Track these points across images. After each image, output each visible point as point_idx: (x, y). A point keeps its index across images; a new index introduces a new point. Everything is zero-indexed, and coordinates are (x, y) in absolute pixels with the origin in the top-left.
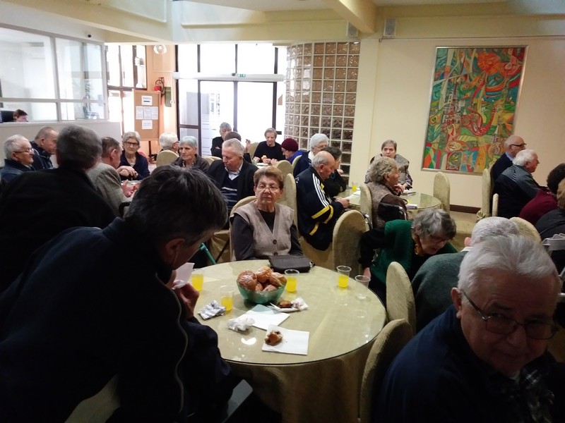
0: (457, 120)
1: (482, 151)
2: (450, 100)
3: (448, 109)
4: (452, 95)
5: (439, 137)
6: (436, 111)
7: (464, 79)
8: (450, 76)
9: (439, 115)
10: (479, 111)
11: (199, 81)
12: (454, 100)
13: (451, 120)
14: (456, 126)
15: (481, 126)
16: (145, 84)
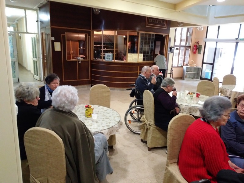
11: (217, 42)
16: (190, 44)
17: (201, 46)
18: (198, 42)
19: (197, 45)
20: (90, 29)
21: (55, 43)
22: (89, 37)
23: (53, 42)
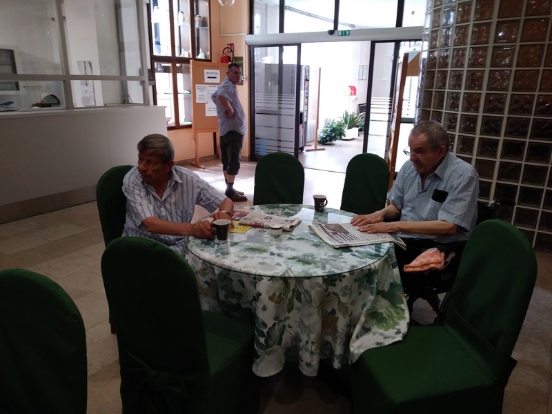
16: (209, 53)
17: (241, 58)
18: (231, 47)
19: (229, 57)
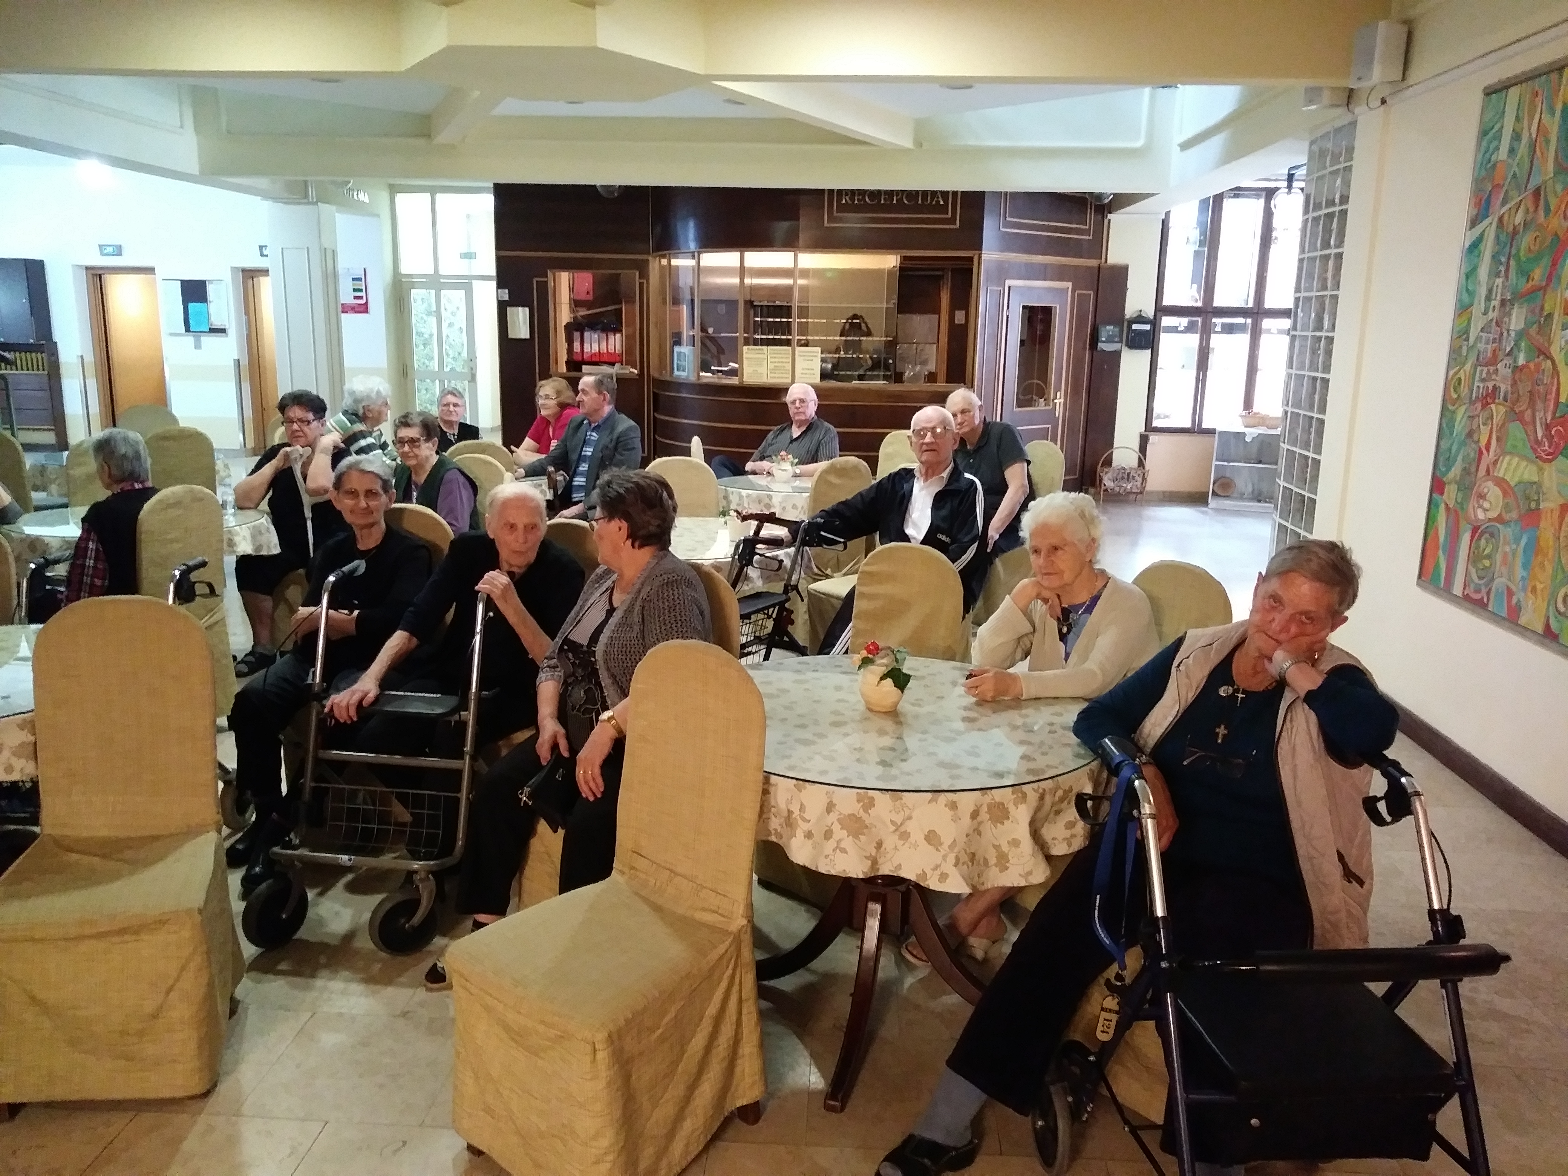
0: (1504, 387)
1: (1547, 530)
2: (1495, 303)
3: (1487, 343)
4: (1499, 281)
5: (1460, 458)
6: (1465, 349)
7: (1531, 210)
8: (1503, 204)
9: (1468, 367)
10: (1555, 351)
12: (1503, 303)
13: (1491, 385)
14: (1498, 411)
15: (1554, 413)
20: (649, 254)
21: (508, 309)
22: (641, 285)
23: (502, 307)
